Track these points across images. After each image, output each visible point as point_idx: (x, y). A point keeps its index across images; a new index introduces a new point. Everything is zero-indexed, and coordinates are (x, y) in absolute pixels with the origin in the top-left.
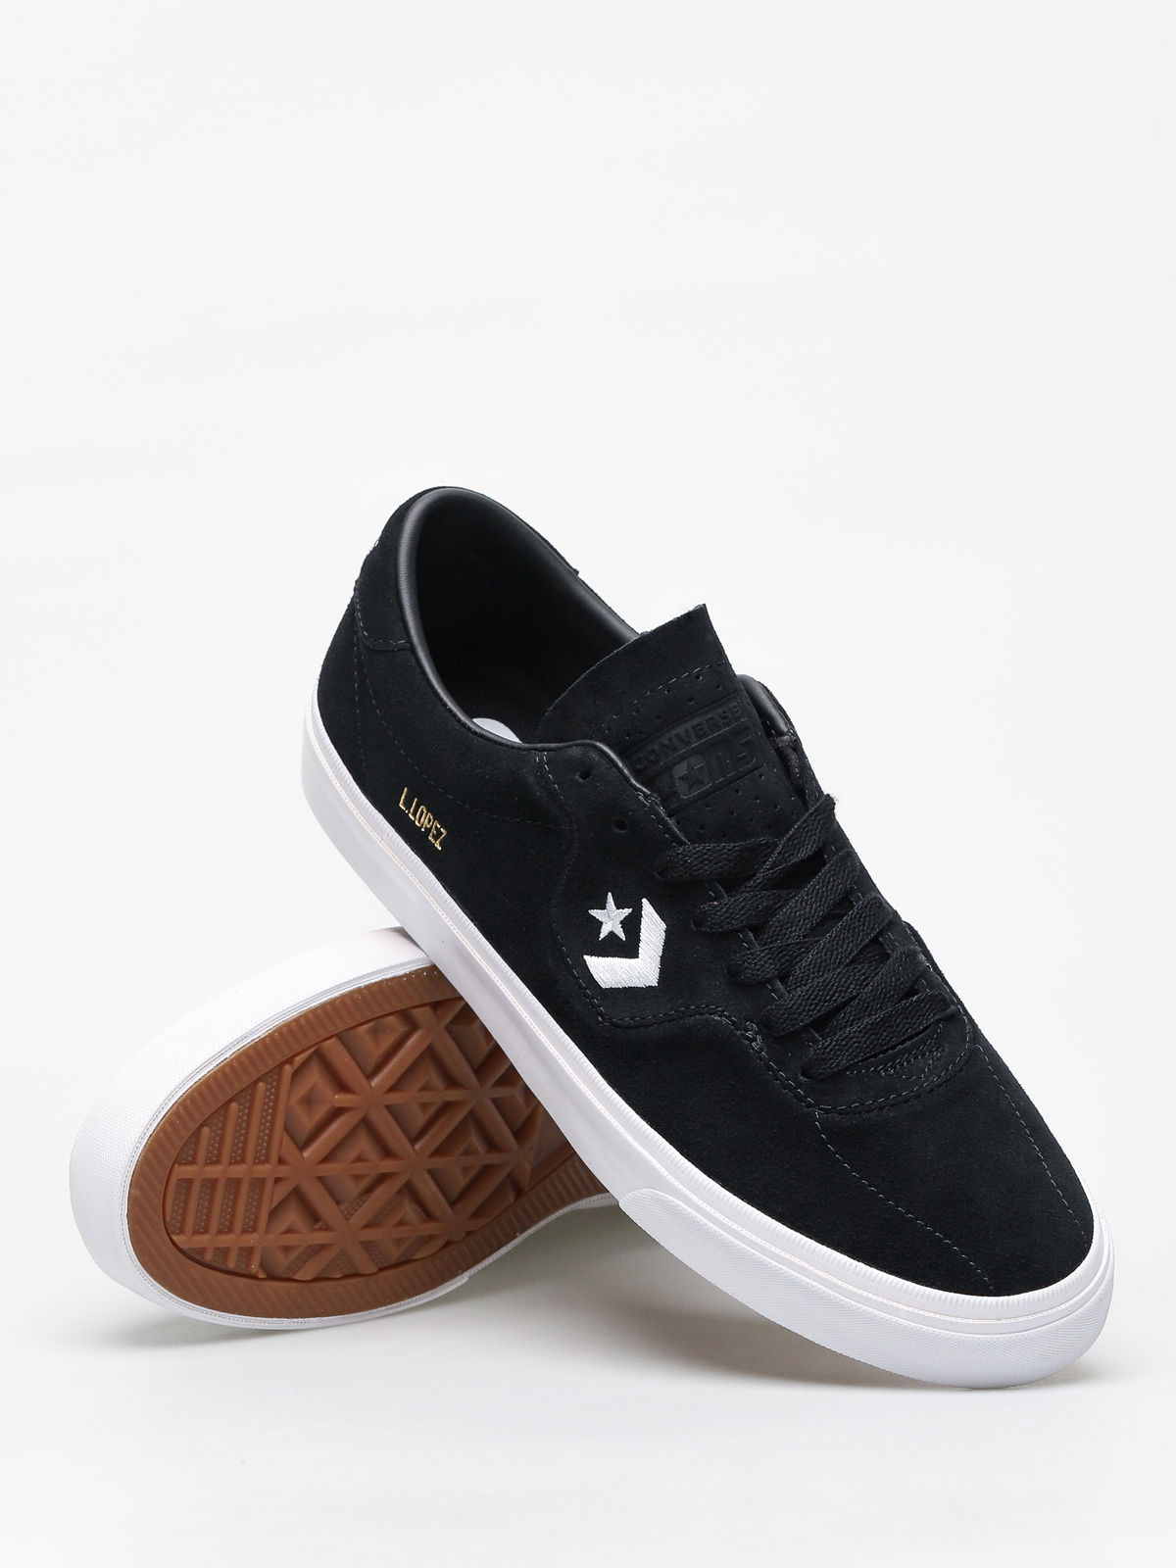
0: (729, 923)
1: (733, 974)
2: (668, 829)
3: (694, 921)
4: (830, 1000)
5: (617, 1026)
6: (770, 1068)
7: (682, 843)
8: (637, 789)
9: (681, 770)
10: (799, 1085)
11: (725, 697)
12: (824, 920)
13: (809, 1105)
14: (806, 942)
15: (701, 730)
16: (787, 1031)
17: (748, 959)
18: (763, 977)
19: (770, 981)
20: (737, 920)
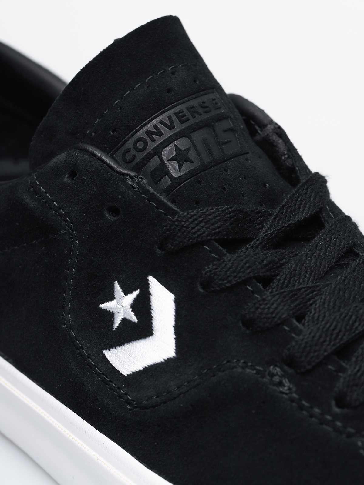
0: (235, 277)
1: (248, 323)
2: (160, 204)
3: (201, 284)
4: (351, 329)
5: (145, 408)
6: (302, 408)
7: (174, 213)
8: (123, 174)
9: (167, 152)
10: (335, 417)
11: (203, 90)
12: (332, 269)
13: (350, 435)
14: (318, 286)
15: (183, 116)
16: (313, 364)
17: (261, 305)
18: (279, 318)
19: (285, 322)
20: (244, 272)
